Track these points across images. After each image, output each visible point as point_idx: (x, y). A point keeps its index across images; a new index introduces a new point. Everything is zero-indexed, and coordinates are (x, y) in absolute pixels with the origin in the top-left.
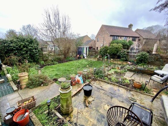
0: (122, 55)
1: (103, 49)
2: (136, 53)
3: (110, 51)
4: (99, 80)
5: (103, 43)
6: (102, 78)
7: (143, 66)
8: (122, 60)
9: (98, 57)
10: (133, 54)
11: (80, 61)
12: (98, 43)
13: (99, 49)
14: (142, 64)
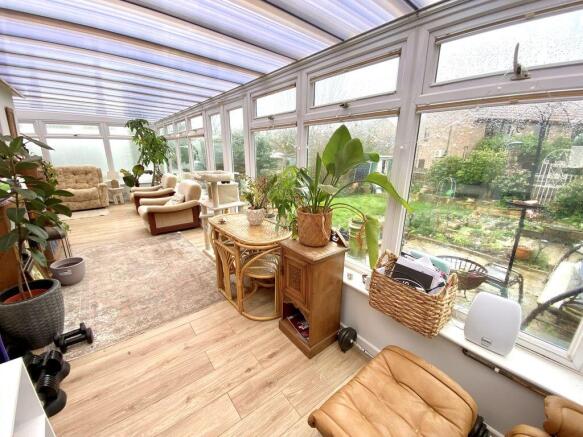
0: (506, 185)
1: (444, 165)
2: (559, 183)
3: (466, 172)
4: (420, 240)
5: (444, 145)
6: (427, 235)
7: (575, 224)
8: (507, 203)
9: (422, 190)
10: (549, 186)
11: (363, 199)
12: (425, 144)
13: (428, 166)
14: (573, 218)
